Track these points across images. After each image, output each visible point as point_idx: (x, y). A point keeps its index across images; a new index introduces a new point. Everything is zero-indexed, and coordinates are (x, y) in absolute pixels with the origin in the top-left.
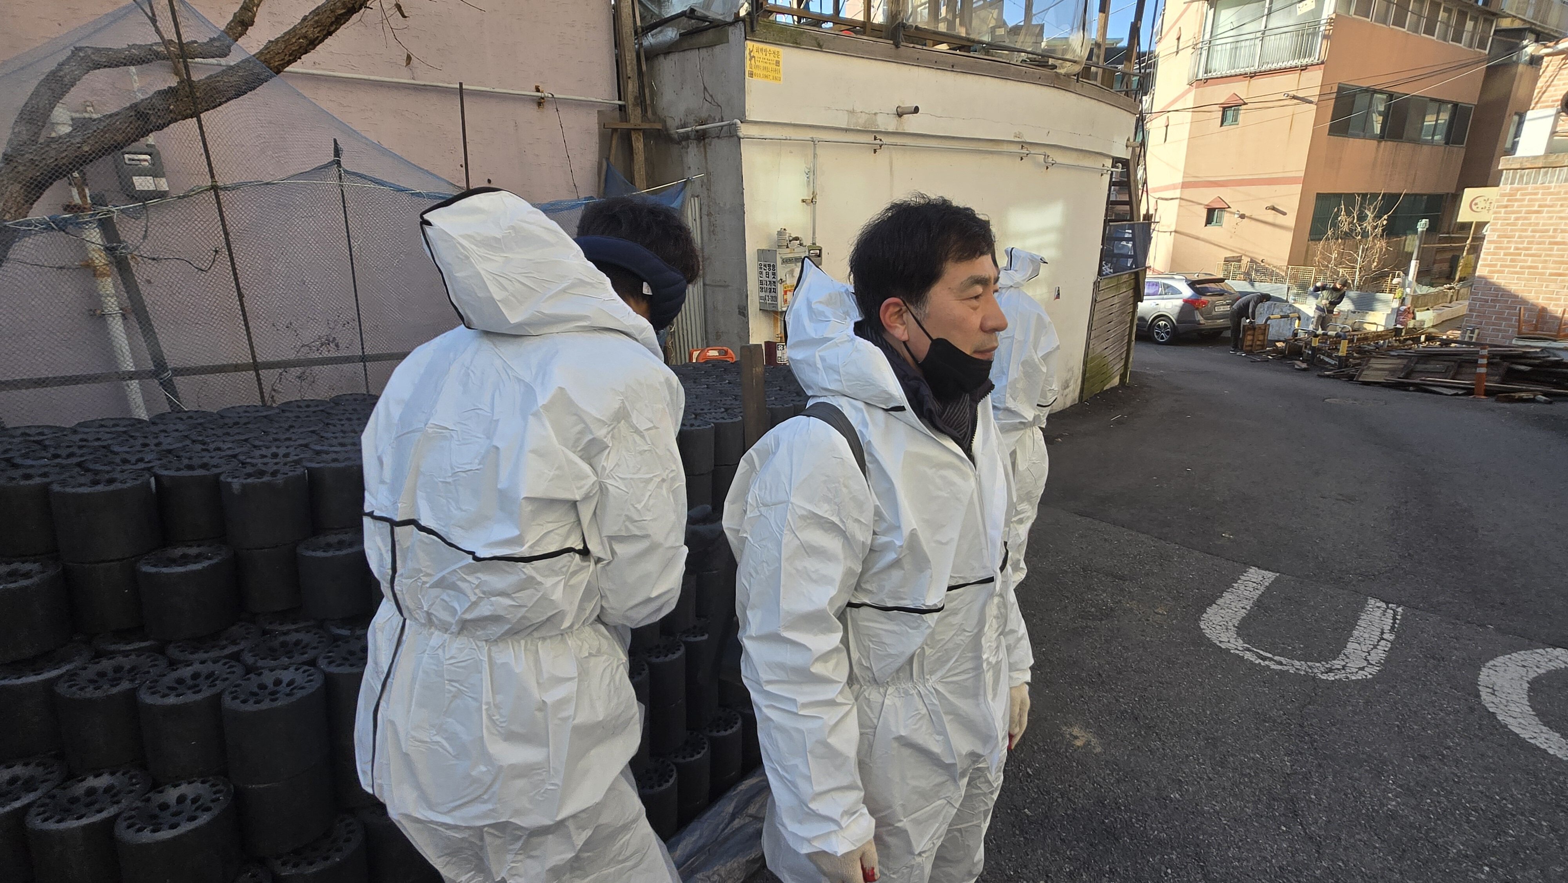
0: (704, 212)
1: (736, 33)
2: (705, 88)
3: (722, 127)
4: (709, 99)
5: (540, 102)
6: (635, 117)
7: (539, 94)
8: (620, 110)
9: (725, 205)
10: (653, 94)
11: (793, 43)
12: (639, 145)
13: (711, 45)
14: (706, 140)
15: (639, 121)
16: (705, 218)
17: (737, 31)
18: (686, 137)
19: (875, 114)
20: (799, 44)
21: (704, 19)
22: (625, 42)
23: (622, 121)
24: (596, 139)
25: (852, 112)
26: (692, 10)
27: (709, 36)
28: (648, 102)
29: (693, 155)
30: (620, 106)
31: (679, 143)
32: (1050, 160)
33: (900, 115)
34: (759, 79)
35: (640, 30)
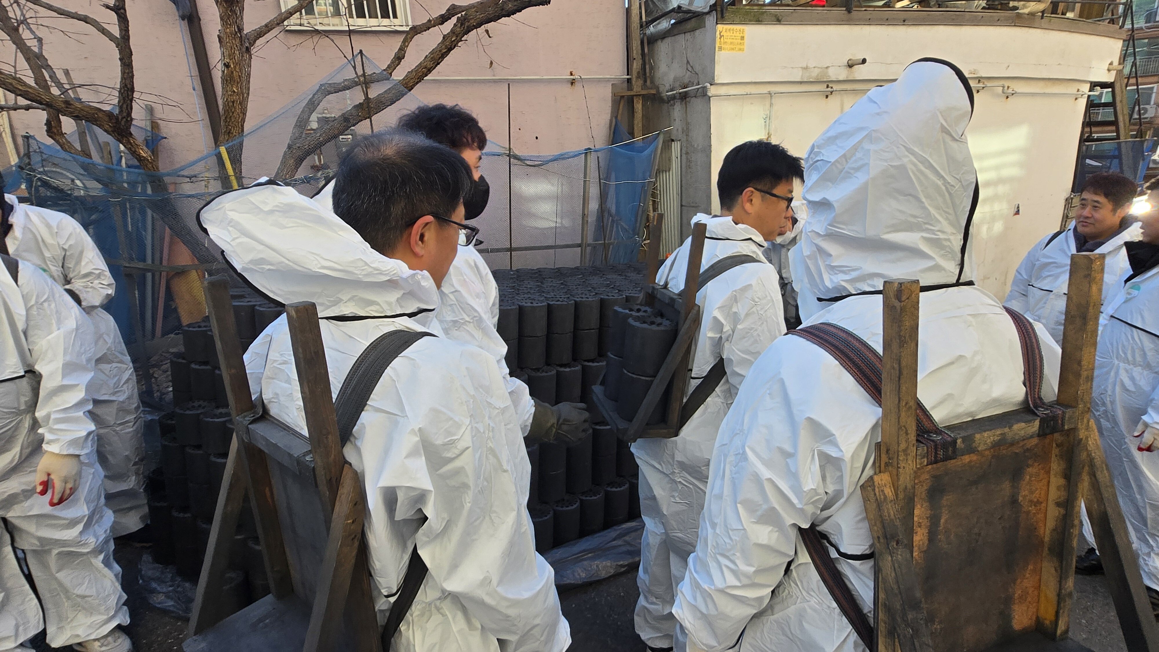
0: (684, 152)
1: (710, 20)
2: (688, 62)
3: (698, 89)
4: (690, 69)
5: (573, 82)
6: (637, 87)
7: (572, 77)
8: (628, 82)
9: (698, 145)
10: (652, 68)
11: (756, 21)
12: (638, 106)
13: (693, 30)
14: (688, 99)
15: (639, 89)
16: (684, 156)
17: (711, 18)
18: (673, 98)
19: (827, 68)
20: (761, 21)
21: (688, 11)
22: (633, 34)
23: (628, 90)
24: (610, 104)
25: (806, 68)
26: (679, 7)
27: (693, 23)
28: (648, 75)
29: (677, 111)
30: (628, 79)
31: (668, 103)
32: (1010, 91)
33: (850, 66)
34: (727, 52)
35: (645, 23)
